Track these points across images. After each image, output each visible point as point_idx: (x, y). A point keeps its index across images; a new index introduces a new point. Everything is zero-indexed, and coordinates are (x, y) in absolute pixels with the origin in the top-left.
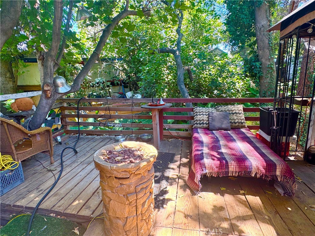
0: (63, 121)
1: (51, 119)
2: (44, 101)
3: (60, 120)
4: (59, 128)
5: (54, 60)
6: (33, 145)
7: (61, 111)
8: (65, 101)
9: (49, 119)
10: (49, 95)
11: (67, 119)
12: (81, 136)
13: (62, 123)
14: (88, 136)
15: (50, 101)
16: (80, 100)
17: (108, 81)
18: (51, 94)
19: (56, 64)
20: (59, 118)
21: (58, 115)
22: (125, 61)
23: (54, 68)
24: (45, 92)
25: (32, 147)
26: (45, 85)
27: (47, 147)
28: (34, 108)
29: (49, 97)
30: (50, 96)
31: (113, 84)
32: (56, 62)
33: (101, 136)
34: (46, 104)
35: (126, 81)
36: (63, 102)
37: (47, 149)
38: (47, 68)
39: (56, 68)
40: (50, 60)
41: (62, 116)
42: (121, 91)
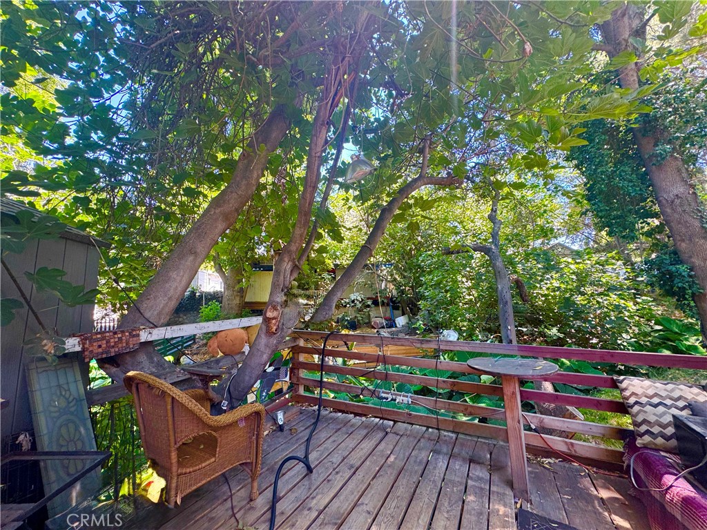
0: (294, 375)
1: (274, 370)
2: (263, 340)
3: (289, 373)
4: (285, 388)
5: (294, 259)
6: (218, 450)
7: (293, 353)
8: (302, 335)
9: (270, 370)
10: (274, 330)
11: (301, 371)
12: (324, 412)
13: (290, 380)
14: (336, 412)
15: (274, 341)
16: (329, 335)
17: (368, 298)
18: (278, 326)
19: (296, 267)
20: (287, 369)
21: (286, 363)
22: (397, 268)
23: (291, 275)
24: (267, 321)
25: (214, 456)
26: (270, 307)
27: (250, 453)
28: (246, 349)
29: (273, 332)
30: (276, 330)
31: (376, 303)
32: (297, 263)
33: (364, 419)
34: (267, 346)
35: (397, 298)
36: (298, 336)
37: (249, 458)
38: (279, 275)
39: (295, 275)
40: (286, 260)
41: (293, 364)
42: (388, 315)
